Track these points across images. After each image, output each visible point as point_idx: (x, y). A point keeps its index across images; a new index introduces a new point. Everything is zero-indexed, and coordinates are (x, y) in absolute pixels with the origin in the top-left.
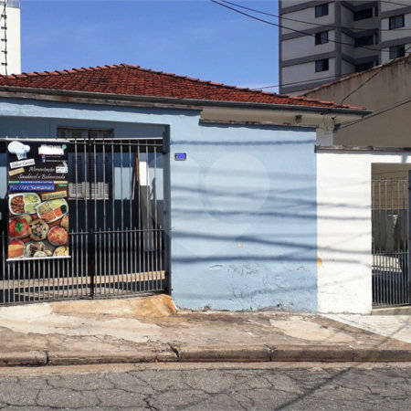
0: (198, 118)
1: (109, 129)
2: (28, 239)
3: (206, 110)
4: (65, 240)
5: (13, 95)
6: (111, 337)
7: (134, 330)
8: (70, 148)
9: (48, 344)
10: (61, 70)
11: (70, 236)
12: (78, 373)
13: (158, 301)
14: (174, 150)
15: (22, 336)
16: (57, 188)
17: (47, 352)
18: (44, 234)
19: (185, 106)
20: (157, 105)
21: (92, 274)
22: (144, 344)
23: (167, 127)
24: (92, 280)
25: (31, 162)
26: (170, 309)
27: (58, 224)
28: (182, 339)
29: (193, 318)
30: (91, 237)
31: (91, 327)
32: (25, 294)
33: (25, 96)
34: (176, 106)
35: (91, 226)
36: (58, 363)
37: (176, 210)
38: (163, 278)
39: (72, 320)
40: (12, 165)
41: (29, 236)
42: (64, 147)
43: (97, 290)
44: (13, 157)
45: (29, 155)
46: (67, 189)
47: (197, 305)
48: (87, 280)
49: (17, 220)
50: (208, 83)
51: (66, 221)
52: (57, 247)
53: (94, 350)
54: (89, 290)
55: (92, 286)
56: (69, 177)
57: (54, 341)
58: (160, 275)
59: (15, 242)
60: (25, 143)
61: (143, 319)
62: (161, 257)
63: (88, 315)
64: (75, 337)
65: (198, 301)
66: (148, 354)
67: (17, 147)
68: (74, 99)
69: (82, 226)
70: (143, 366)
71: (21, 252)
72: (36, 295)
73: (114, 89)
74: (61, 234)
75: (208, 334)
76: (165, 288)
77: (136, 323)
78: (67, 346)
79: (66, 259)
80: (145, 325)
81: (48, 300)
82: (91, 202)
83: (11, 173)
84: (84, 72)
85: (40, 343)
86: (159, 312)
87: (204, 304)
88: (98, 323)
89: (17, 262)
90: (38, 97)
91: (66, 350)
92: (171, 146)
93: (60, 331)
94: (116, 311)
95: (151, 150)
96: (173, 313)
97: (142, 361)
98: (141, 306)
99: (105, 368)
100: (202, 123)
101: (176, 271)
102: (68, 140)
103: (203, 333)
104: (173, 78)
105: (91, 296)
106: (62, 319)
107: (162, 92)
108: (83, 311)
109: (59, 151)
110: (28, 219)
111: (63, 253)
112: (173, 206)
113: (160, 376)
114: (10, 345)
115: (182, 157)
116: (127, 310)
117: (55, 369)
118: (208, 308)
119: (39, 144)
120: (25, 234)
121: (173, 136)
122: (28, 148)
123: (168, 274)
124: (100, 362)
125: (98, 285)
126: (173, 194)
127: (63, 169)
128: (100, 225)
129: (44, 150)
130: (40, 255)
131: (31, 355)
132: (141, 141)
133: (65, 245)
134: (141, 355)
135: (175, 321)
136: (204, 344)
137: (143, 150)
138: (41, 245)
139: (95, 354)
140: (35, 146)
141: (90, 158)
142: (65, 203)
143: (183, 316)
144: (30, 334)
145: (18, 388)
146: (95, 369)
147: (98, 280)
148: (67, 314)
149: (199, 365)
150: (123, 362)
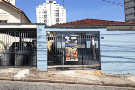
0: (106, 29)
1: (85, 33)
2: (69, 57)
3: (108, 27)
4: (77, 57)
5: (66, 27)
6: (88, 79)
7: (94, 78)
8: (77, 37)
9: (75, 79)
10: (75, 21)
11: (78, 56)
12: (81, 86)
13: (98, 71)
14: (101, 37)
15: (69, 77)
16: (75, 46)
17: (75, 81)
18: (73, 56)
19: (103, 27)
20: (96, 27)
21: (83, 64)
22: (96, 81)
23: (99, 32)
24: (83, 66)
25: (70, 40)
26: (101, 73)
27: (75, 53)
28: (105, 80)
29: (107, 75)
30: (82, 56)
31: (83, 76)
32: (69, 68)
33: (68, 27)
34: (101, 27)
35: (82, 54)
36: (77, 84)
37: (102, 50)
38: (99, 66)
39: (79, 74)
40: (66, 41)
41: (70, 56)
42: (76, 37)
43: (84, 68)
44: (66, 40)
45: (69, 39)
46: (77, 46)
47: (108, 73)
48: (82, 66)
49: (67, 53)
50: (108, 21)
51: (77, 53)
52: (75, 58)
53: (85, 81)
54: (82, 68)
55: (83, 67)
56: (78, 43)
57: (76, 79)
58: (98, 65)
59: (67, 57)
60: (68, 37)
61: (95, 75)
62: (98, 61)
63: (83, 74)
64: (80, 78)
65: (108, 72)
66: (97, 83)
67: (67, 38)
68: (78, 27)
69: (80, 54)
70: (96, 86)
71: (68, 59)
72: (71, 68)
73: (86, 24)
74: (76, 56)
75: (111, 79)
76: (100, 68)
77: (93, 76)
78: (79, 80)
79: (77, 61)
80: (96, 77)
81: (74, 70)
82: (82, 49)
83: (66, 43)
84: (79, 21)
85: (73, 79)
86: (99, 74)
87: (109, 72)
88: (85, 75)
89: (67, 61)
90: (71, 27)
91: (79, 81)
92: (100, 36)
93: (77, 77)
94: (88, 73)
95: (95, 37)
96: (102, 74)
97: (96, 85)
98: (94, 72)
99: (88, 86)
100: (107, 30)
101: (102, 65)
102: (77, 36)
103: (110, 79)
104: (99, 20)
105: (83, 69)
106: (77, 74)
107: (97, 24)
108: (81, 72)
109: (75, 38)
110: (69, 52)
111: (77, 60)
112: (101, 49)
113: (100, 88)
114: (67, 79)
115: (102, 38)
116: (91, 73)
117: (77, 85)
118: (110, 73)
119: (71, 37)
120: (69, 55)
121: (100, 33)
122: (69, 38)
123: (100, 65)
124: (86, 84)
125: (84, 67)
126: (101, 47)
127: (76, 42)
128: (84, 54)
129: (72, 38)
130: (72, 60)
131: (71, 81)
132: (93, 35)
133: (77, 58)
134: (95, 83)
135: (103, 76)
136: (110, 82)
137: (93, 37)
138: (72, 58)
139: (85, 82)
140: (70, 37)
141: (82, 39)
142: (77, 49)
143: (105, 75)
144: (71, 77)
145: (70, 88)
146: (85, 85)
147: (84, 66)
148: (78, 73)
149: (109, 87)
150: (91, 85)
